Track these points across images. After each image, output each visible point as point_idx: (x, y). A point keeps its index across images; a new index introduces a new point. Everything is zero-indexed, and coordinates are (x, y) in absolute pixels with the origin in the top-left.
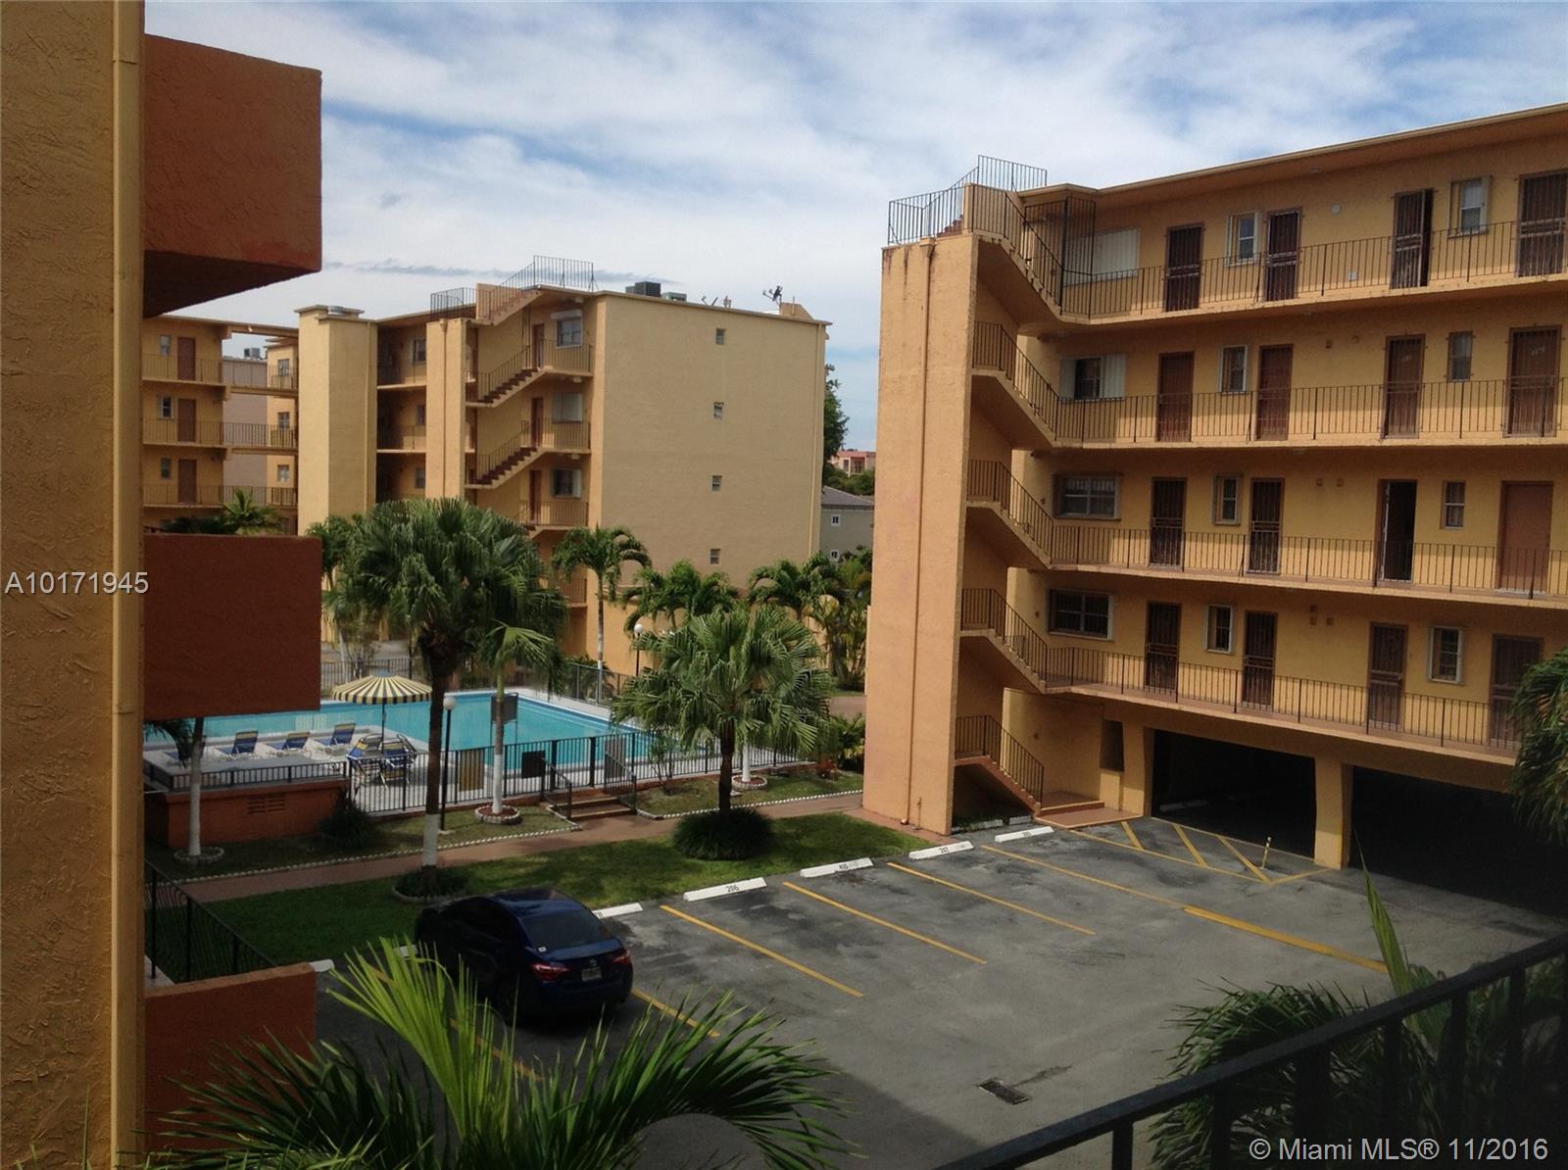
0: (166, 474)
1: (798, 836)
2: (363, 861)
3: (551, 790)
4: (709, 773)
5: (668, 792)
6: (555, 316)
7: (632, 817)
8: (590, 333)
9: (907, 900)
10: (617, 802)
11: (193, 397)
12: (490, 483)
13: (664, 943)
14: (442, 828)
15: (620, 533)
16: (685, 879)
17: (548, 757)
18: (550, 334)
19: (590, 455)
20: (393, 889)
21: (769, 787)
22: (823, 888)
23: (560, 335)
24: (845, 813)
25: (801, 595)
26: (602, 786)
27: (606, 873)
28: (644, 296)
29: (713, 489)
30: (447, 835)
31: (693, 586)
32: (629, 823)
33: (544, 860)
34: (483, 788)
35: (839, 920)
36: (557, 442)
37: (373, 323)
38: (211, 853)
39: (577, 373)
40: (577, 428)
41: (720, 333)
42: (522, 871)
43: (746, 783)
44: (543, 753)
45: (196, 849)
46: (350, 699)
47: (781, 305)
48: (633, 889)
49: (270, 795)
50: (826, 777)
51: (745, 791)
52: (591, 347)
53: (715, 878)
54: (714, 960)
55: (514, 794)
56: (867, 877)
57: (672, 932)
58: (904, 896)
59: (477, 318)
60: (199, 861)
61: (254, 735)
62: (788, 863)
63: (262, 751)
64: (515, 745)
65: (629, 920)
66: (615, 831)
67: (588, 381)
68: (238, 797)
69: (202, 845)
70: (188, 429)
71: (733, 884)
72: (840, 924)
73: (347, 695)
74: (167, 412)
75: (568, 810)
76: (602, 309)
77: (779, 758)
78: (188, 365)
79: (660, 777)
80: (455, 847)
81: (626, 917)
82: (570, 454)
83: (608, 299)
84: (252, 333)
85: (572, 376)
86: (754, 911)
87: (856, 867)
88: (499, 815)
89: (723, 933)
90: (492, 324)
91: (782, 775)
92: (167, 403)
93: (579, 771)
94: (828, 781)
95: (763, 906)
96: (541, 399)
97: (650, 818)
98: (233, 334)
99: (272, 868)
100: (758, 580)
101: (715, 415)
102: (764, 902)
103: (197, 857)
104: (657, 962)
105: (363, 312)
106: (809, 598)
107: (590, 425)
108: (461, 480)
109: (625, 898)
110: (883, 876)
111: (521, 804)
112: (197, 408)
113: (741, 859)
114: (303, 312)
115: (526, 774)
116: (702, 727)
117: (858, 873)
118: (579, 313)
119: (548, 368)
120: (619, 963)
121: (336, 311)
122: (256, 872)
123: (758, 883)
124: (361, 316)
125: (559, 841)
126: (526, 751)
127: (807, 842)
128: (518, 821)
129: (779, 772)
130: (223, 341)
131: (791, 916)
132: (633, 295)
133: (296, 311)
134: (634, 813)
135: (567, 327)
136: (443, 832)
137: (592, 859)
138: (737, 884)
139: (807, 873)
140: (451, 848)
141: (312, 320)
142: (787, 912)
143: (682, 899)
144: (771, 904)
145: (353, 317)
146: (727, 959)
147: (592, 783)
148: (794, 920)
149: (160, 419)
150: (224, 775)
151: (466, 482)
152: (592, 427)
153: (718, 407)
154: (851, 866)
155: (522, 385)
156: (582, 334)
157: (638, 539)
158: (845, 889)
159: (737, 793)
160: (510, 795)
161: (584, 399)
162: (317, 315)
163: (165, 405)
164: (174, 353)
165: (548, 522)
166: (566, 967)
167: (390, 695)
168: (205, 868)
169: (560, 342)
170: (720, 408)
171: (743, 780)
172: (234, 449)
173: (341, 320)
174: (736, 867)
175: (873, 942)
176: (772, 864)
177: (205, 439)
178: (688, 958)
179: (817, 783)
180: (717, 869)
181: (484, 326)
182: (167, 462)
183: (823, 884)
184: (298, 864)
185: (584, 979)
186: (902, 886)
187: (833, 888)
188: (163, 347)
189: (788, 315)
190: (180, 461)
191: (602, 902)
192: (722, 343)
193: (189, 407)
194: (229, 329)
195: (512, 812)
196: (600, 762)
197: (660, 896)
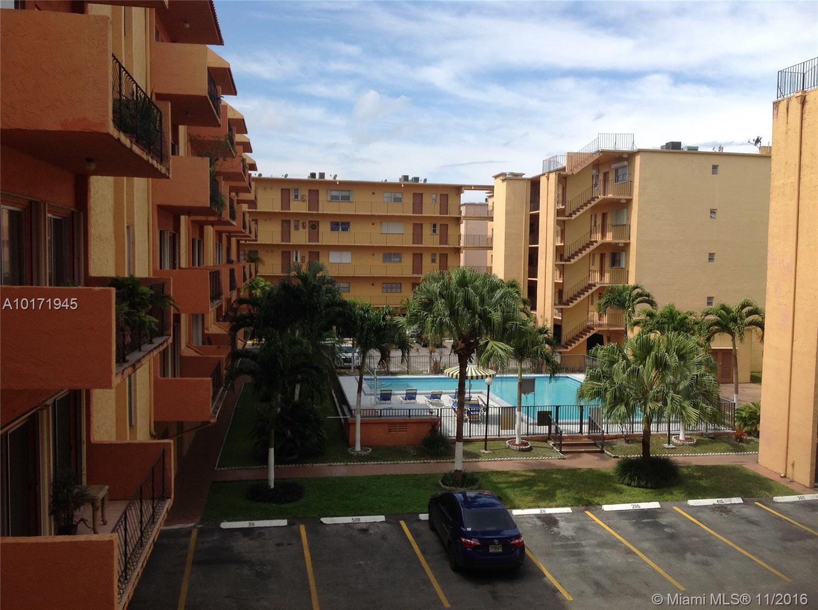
0: (433, 261)
1: (700, 478)
2: (438, 462)
3: (556, 434)
4: (659, 433)
5: (627, 442)
6: (614, 166)
7: (602, 454)
8: (631, 174)
9: (755, 528)
10: (595, 445)
11: (446, 223)
12: (570, 261)
13: (574, 534)
14: (486, 450)
15: (637, 287)
16: (609, 496)
17: (553, 416)
18: (612, 177)
19: (630, 243)
20: (440, 481)
21: (698, 444)
22: (700, 514)
23: (617, 177)
24: (744, 466)
25: (731, 325)
26: (587, 434)
27: (562, 487)
28: (671, 150)
29: (709, 261)
30: (486, 453)
31: (673, 319)
32: (596, 458)
33: (532, 474)
34: (515, 429)
35: (696, 536)
36: (614, 237)
37: (528, 179)
38: (366, 451)
39: (623, 197)
40: (623, 229)
41: (715, 167)
42: (516, 479)
43: (681, 441)
44: (550, 413)
45: (358, 448)
46: (450, 376)
47: (760, 148)
48: (575, 499)
49: (400, 423)
50: (740, 441)
51: (679, 445)
52: (632, 182)
53: (630, 498)
54: (598, 550)
55: (533, 434)
56: (734, 510)
57: (582, 529)
58: (755, 526)
59: (566, 171)
60: (358, 454)
61: (415, 391)
62: (683, 495)
63: (421, 400)
64: (534, 407)
65: (561, 517)
66: (586, 462)
67: (629, 202)
68: (384, 423)
69: (362, 446)
70: (444, 238)
71: (636, 504)
72: (697, 539)
73: (449, 373)
74: (434, 231)
75: (560, 446)
76: (638, 159)
77: (711, 427)
78: (444, 208)
79: (622, 432)
80: (489, 461)
81: (560, 515)
82: (618, 243)
83: (641, 154)
84: (473, 190)
85: (621, 199)
86: (644, 523)
87: (730, 503)
88: (518, 445)
89: (615, 534)
90: (573, 174)
91: (710, 437)
92: (435, 226)
93: (570, 424)
94: (741, 444)
95: (651, 520)
96: (607, 213)
97: (610, 456)
98: (465, 191)
99: (391, 461)
100: (706, 316)
101: (711, 217)
102: (653, 518)
103: (357, 452)
104: (562, 546)
105: (524, 174)
106: (736, 327)
107: (630, 226)
108: (553, 260)
109: (566, 503)
110: (748, 511)
111: (532, 440)
112: (449, 228)
113: (651, 488)
114: (496, 177)
115: (540, 423)
116: (621, 405)
117: (729, 507)
118: (626, 163)
119: (610, 196)
120: (513, 544)
121: (510, 175)
122: (382, 462)
123: (655, 505)
124: (523, 177)
125: (549, 464)
126: (540, 410)
127: (704, 483)
128: (530, 449)
129: (708, 436)
130: (461, 195)
131: (666, 530)
132: (665, 150)
133: (493, 177)
134: (602, 452)
135: (620, 172)
136: (486, 452)
137: (559, 477)
138: (639, 504)
139: (692, 502)
140: (487, 461)
141: (499, 180)
142: (666, 526)
143: (601, 509)
144: (657, 520)
145: (519, 177)
146: (606, 551)
147: (581, 432)
148: (667, 532)
149: (431, 234)
150: (385, 411)
151: (556, 261)
152: (631, 227)
153: (713, 212)
154: (727, 502)
155: (589, 206)
156: (627, 175)
157: (647, 291)
158: (716, 517)
159: (674, 446)
160: (530, 434)
161: (627, 211)
162: (501, 178)
163: (433, 227)
164: (438, 202)
165: (608, 282)
166: (480, 542)
167: (474, 375)
168: (361, 458)
169: (617, 180)
170: (715, 212)
171: (680, 439)
172: (464, 248)
173: (513, 179)
174: (646, 493)
175: (714, 555)
176: (672, 494)
177: (452, 244)
178: (583, 546)
179: (732, 445)
180: (633, 492)
181: (569, 175)
182: (434, 255)
183: (701, 512)
184: (404, 461)
185: (491, 551)
186: (757, 519)
187: (707, 516)
188: (433, 199)
189: (764, 153)
190: (440, 254)
191: (551, 504)
192: (716, 174)
193: (445, 227)
194: (463, 188)
195: (526, 444)
196: (586, 420)
197: (589, 505)
